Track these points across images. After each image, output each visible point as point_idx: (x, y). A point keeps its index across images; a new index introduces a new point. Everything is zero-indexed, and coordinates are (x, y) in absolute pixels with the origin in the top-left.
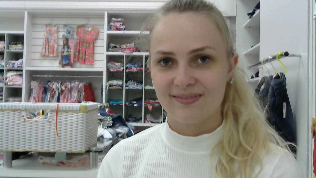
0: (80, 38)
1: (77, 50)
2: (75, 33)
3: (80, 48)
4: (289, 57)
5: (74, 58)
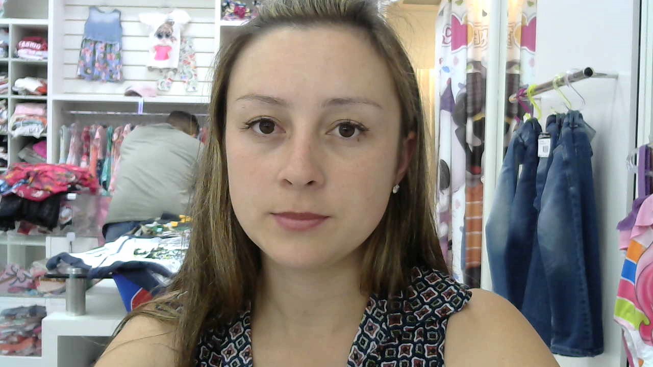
4: (593, 77)
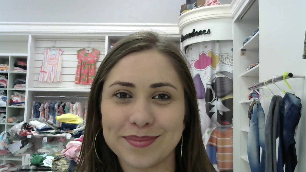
0: (82, 61)
1: (79, 73)
3: (82, 71)
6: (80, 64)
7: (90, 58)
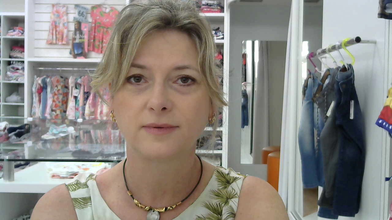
0: (96, 21)
1: (92, 37)
2: (89, 15)
3: (96, 34)
4: (361, 43)
5: (88, 46)
6: (93, 25)
7: (106, 20)
